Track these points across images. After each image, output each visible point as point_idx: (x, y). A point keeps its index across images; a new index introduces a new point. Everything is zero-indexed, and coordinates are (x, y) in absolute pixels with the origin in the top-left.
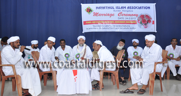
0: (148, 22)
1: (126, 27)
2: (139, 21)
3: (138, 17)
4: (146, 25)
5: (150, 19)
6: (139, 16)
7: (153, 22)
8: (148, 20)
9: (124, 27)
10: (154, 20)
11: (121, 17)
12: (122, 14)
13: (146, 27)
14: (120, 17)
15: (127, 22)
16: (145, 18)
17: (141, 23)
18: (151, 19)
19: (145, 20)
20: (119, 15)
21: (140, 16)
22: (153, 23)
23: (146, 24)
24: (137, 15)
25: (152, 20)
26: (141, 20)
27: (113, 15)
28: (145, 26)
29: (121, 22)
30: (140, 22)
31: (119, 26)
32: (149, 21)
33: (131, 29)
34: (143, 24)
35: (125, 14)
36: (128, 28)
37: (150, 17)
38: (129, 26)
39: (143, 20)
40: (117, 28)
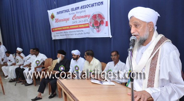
0: (100, 24)
1: (80, 32)
2: (91, 23)
3: (90, 18)
4: (98, 28)
5: (103, 19)
7: (107, 22)
8: (100, 22)
9: (78, 33)
10: (107, 21)
11: (75, 20)
12: (75, 17)
13: (98, 31)
15: (80, 26)
16: (98, 18)
17: (93, 26)
18: (104, 19)
19: (97, 21)
20: (74, 18)
21: (92, 17)
22: (107, 25)
23: (98, 27)
24: (89, 16)
25: (105, 21)
26: (93, 22)
27: (68, 19)
29: (75, 27)
30: (92, 24)
31: (74, 32)
32: (102, 22)
33: (85, 34)
34: (95, 28)
35: (78, 17)
36: (82, 34)
37: (103, 16)
38: (83, 31)
39: (95, 22)
40: (72, 35)
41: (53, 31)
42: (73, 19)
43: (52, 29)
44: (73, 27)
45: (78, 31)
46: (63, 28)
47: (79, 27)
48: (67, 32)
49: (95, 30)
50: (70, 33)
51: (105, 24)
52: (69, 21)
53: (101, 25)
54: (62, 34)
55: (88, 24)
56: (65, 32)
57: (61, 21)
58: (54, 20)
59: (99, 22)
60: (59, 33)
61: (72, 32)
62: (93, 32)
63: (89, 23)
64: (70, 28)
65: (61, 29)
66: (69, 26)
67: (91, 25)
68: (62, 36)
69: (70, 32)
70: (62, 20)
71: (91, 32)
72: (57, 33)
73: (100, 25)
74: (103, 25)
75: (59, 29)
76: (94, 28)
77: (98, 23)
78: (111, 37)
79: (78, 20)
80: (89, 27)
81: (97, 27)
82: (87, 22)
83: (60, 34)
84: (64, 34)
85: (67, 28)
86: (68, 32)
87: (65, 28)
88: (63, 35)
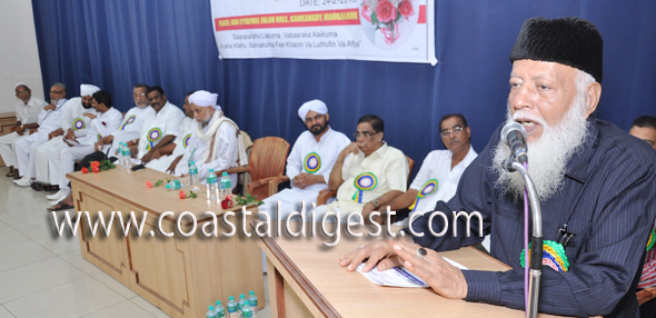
0: (398, 15)
1: (326, 40)
2: (366, 8)
4: (392, 29)
7: (423, 9)
8: (400, 5)
9: (317, 40)
10: (424, 3)
13: (391, 40)
15: (327, 17)
17: (373, 20)
19: (388, 4)
23: (391, 25)
25: (416, 4)
26: (373, 4)
28: (388, 33)
30: (369, 14)
31: (304, 35)
32: (405, 8)
33: (344, 45)
34: (382, 26)
36: (331, 44)
38: (336, 35)
39: (381, 5)
40: (295, 45)
41: (219, 29)
43: (217, 20)
44: (300, 19)
45: (319, 35)
46: (264, 20)
47: (322, 19)
48: (279, 36)
49: (380, 36)
50: (289, 40)
51: (415, 17)
53: (402, 18)
54: (257, 41)
55: (357, 10)
56: (267, 36)
59: (396, 5)
60: (245, 37)
61: (297, 36)
62: (374, 43)
63: (361, 9)
64: (288, 20)
65: (255, 21)
66: (289, 15)
67: (366, 17)
68: (257, 49)
69: (289, 36)
71: (365, 39)
72: (239, 38)
73: (397, 19)
74: (410, 18)
75: (247, 21)
76: (378, 27)
77: (393, 11)
78: (434, 62)
80: (357, 22)
81: (387, 24)
82: (354, 6)
83: (251, 40)
84: (266, 41)
85: (280, 20)
86: (282, 36)
87: (272, 20)
88: (262, 45)
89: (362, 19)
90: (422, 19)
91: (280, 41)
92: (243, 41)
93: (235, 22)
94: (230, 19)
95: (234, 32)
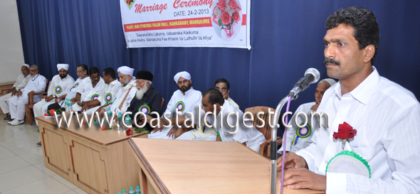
0: (233, 20)
1: (192, 36)
2: (215, 16)
3: (213, 7)
4: (230, 29)
5: (237, 9)
6: (214, 5)
7: (245, 16)
8: (233, 14)
9: (186, 36)
11: (180, 9)
12: (180, 3)
13: (230, 35)
14: (177, 10)
15: (191, 22)
16: (228, 7)
17: (220, 24)
18: (240, 9)
19: (227, 14)
20: (176, 5)
21: (217, 4)
23: (229, 26)
24: (211, 2)
25: (241, 13)
26: (219, 14)
27: (163, 7)
28: (228, 31)
29: (181, 23)
30: (217, 20)
31: (179, 33)
32: (235, 17)
33: (201, 39)
34: (224, 27)
35: (186, 2)
36: (195, 38)
37: (237, 3)
38: (197, 33)
39: (223, 15)
40: (173, 39)
41: (127, 30)
42: (175, 7)
43: (125, 26)
44: (175, 24)
45: (188, 33)
46: (155, 25)
47: (188, 24)
48: (164, 34)
49: (223, 33)
50: (170, 36)
51: (240, 22)
52: (167, 10)
53: (235, 22)
54: (151, 37)
55: (210, 18)
56: (157, 34)
57: (149, 9)
58: (134, 8)
59: (231, 15)
60: (144, 35)
63: (212, 17)
64: (168, 25)
65: (149, 26)
66: (168, 22)
67: (215, 22)
68: (152, 42)
69: (170, 34)
70: (152, 8)
71: (214, 35)
72: (141, 35)
73: (232, 23)
74: (238, 22)
75: (144, 26)
76: (223, 28)
77: (230, 18)
78: (249, 47)
79: (186, 9)
80: (210, 25)
81: (227, 26)
82: (205, 15)
83: (147, 37)
84: (156, 37)
85: (163, 24)
86: (166, 34)
87: (159, 25)
88: (154, 40)
89: (213, 23)
90: (244, 23)
91: (164, 37)
92: (143, 38)
93: (137, 27)
94: (134, 24)
95: (137, 32)
